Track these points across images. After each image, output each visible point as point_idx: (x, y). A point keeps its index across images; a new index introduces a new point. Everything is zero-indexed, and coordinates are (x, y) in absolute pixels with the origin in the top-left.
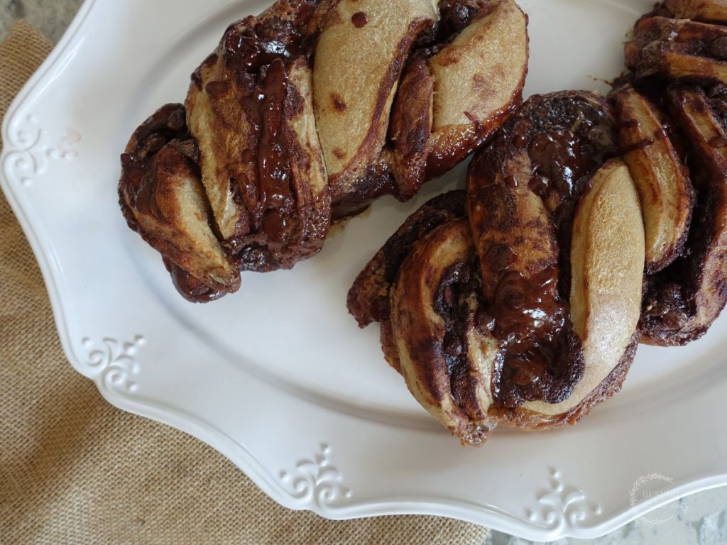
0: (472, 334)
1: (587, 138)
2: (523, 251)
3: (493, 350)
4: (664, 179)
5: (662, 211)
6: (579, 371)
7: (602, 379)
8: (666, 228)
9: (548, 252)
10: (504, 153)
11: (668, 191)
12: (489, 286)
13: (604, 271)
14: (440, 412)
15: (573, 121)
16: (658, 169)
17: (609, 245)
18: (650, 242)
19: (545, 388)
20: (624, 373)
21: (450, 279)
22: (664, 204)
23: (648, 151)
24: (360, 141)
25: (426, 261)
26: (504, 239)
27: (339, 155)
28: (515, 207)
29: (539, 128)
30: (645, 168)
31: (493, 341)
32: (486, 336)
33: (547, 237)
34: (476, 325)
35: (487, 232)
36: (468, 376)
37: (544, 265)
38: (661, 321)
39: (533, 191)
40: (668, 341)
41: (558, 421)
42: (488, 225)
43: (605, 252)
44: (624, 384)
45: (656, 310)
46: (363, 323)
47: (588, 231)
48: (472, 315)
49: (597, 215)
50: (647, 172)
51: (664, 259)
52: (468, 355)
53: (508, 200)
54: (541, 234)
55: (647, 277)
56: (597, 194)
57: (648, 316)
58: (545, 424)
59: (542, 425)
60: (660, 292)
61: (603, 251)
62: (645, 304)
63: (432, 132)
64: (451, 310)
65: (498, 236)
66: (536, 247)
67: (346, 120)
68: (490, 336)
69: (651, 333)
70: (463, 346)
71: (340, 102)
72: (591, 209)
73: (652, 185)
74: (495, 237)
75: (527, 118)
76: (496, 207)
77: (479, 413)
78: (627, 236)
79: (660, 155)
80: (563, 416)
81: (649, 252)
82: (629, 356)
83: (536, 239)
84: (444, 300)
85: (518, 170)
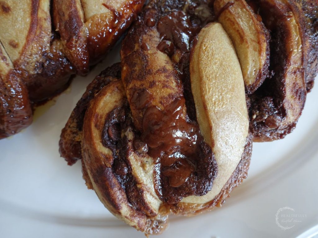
0: (132, 157)
1: (194, 14)
2: (156, 91)
3: (150, 166)
4: (245, 25)
5: (248, 47)
6: (214, 170)
7: (233, 172)
8: (254, 58)
9: (174, 89)
10: (141, 31)
11: (249, 33)
12: (137, 121)
13: (215, 95)
14: (122, 218)
15: (184, 5)
16: (240, 20)
17: (216, 76)
18: (245, 71)
19: (193, 186)
20: (247, 164)
21: (111, 120)
22: (249, 42)
23: (232, 9)
24: (26, 32)
25: (94, 111)
26: (142, 85)
27: (14, 45)
28: (147, 62)
29: (162, 13)
30: (231, 21)
31: (150, 160)
32: (143, 156)
33: (172, 78)
34: (135, 150)
35: (130, 83)
36: (136, 188)
37: (173, 98)
38: (264, 124)
39: (161, 51)
40: (272, 137)
41: (209, 207)
42: (130, 77)
43: (214, 81)
44: (249, 172)
45: (259, 117)
46: (71, 162)
47: (199, 69)
48: (130, 144)
49: (204, 57)
50: (233, 23)
51: (257, 81)
52: (133, 173)
53: (142, 58)
54: (167, 77)
55: (248, 96)
56: (202, 43)
57: (255, 123)
58: (201, 210)
59: (197, 211)
60: (259, 105)
61: (212, 81)
62: (250, 115)
63: (85, 22)
64: (117, 142)
65: (138, 84)
66: (164, 86)
67: (12, 18)
68: (147, 156)
69: (260, 134)
70: (128, 167)
71: (6, 6)
72: (199, 53)
73: (238, 31)
74: (136, 85)
75: (153, 8)
76: (135, 65)
77: (152, 212)
78: (228, 68)
79: (240, 10)
80: (211, 203)
81: (246, 78)
82: (248, 153)
83: (164, 81)
84: (109, 136)
85: (150, 40)
